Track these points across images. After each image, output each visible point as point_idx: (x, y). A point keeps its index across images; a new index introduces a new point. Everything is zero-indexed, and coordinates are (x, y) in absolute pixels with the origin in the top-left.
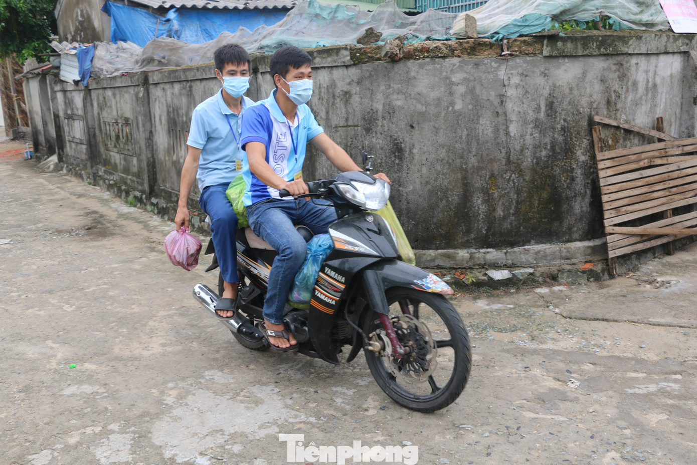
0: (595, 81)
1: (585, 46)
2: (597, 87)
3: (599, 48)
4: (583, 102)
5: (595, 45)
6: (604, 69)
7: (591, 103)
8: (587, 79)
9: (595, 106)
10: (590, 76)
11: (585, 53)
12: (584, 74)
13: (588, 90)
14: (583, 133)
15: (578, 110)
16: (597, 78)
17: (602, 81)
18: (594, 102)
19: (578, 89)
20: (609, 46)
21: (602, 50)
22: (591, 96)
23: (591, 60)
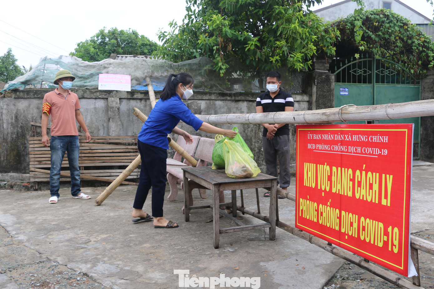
0: (34, 108)
1: (28, 94)
2: (35, 111)
3: (34, 95)
4: (29, 117)
5: (32, 94)
6: (38, 104)
7: (33, 117)
8: (31, 107)
9: (34, 118)
10: (32, 106)
11: (28, 97)
12: (29, 105)
13: (31, 112)
14: (29, 129)
15: (27, 120)
16: (35, 107)
17: (37, 108)
18: (34, 117)
19: (27, 111)
20: (39, 94)
21: (35, 96)
22: (33, 114)
23: (32, 100)
